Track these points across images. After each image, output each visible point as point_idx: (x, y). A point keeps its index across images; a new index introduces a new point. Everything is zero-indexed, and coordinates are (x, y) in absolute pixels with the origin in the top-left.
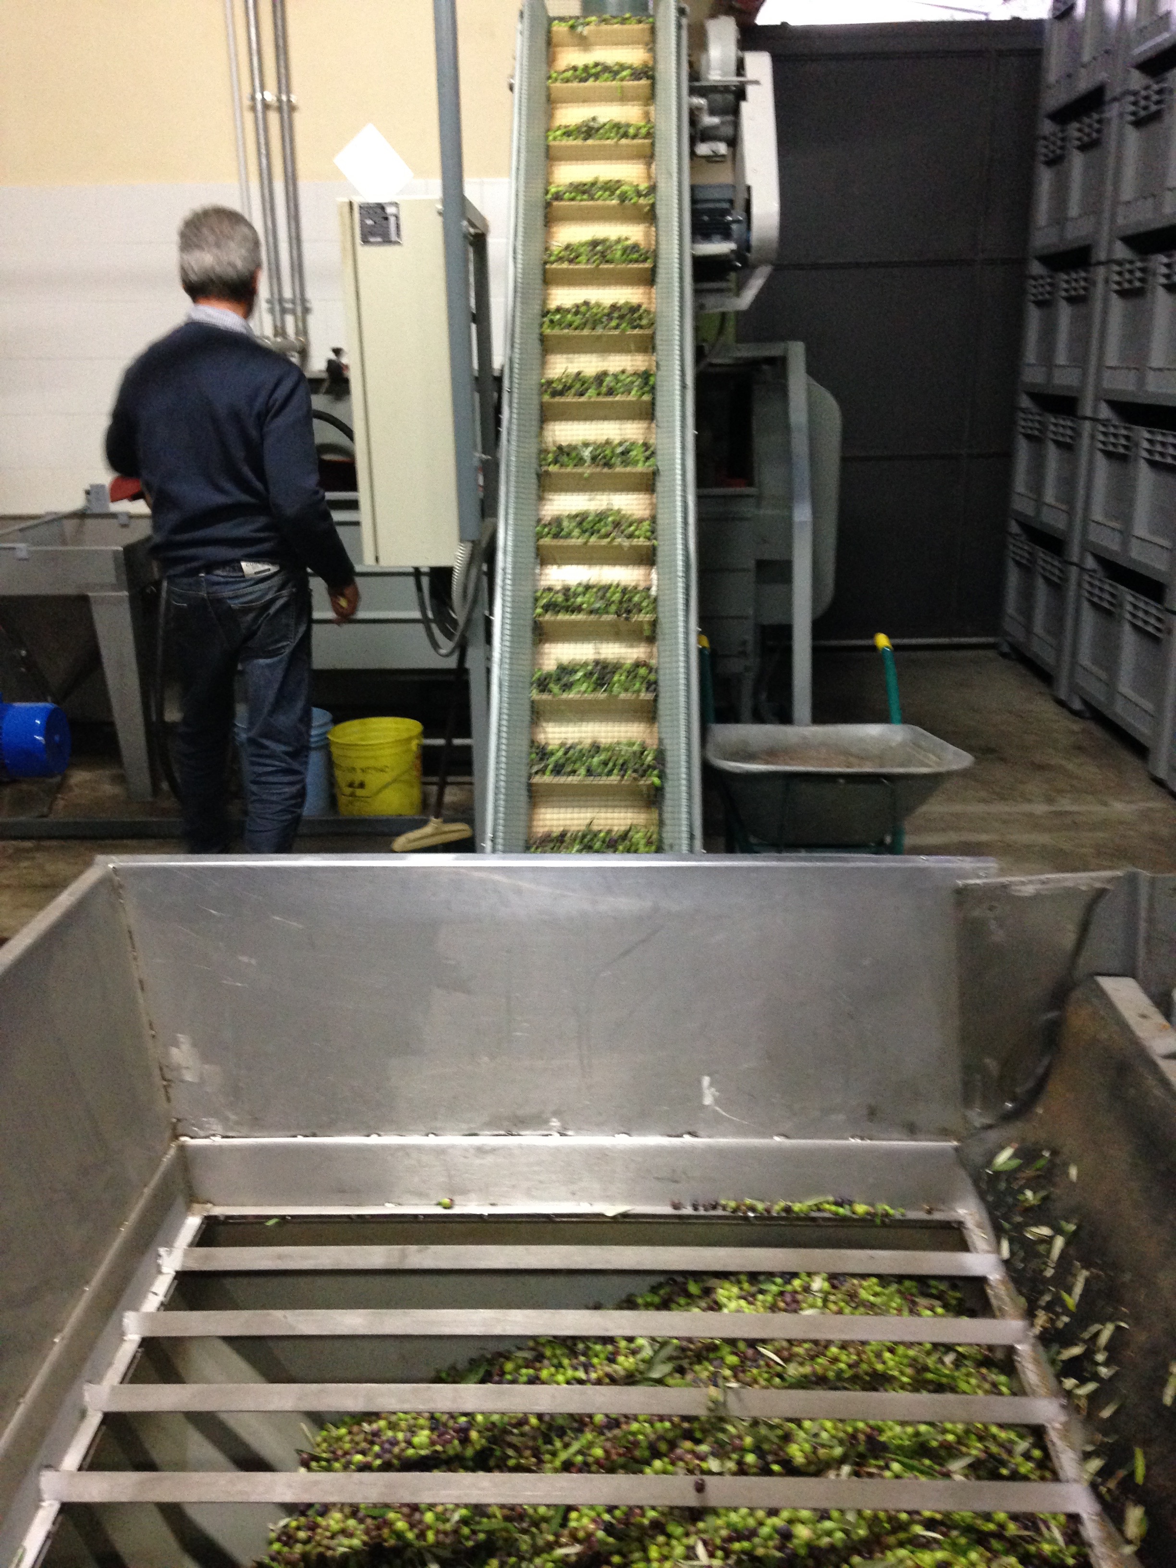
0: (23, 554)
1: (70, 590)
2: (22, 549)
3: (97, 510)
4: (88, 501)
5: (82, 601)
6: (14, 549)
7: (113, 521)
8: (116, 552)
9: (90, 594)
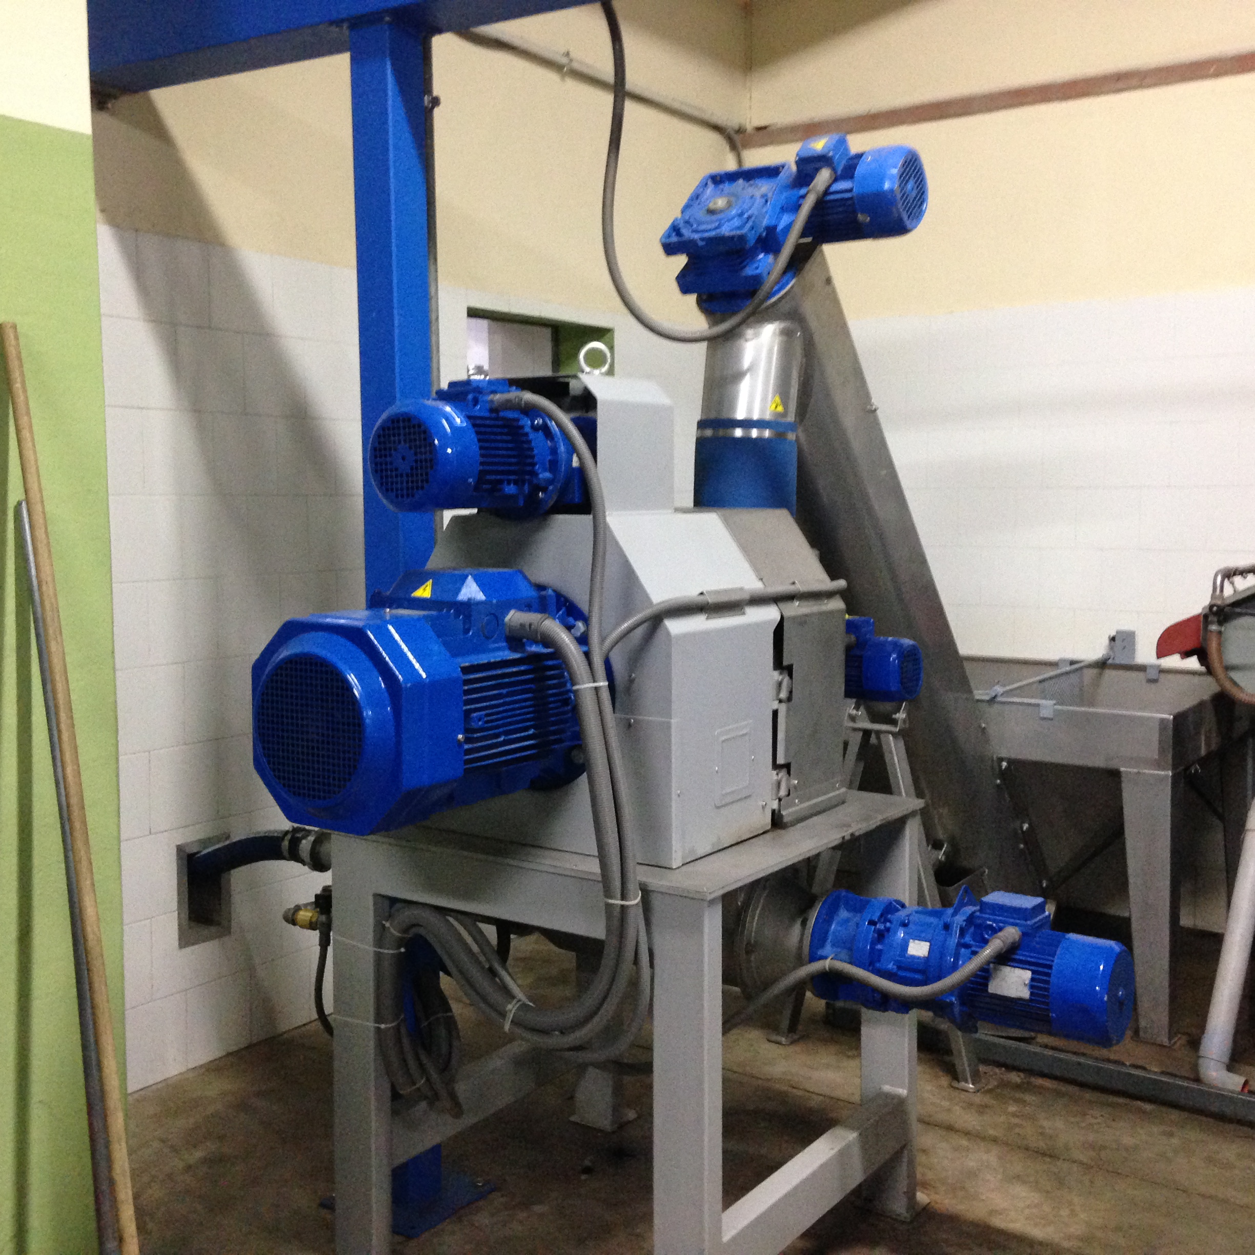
0: (1045, 713)
1: (1098, 761)
2: (1048, 706)
3: (1121, 660)
4: (1111, 648)
5: (1114, 775)
6: (1038, 705)
7: (1141, 675)
8: (1162, 721)
9: (1122, 769)
